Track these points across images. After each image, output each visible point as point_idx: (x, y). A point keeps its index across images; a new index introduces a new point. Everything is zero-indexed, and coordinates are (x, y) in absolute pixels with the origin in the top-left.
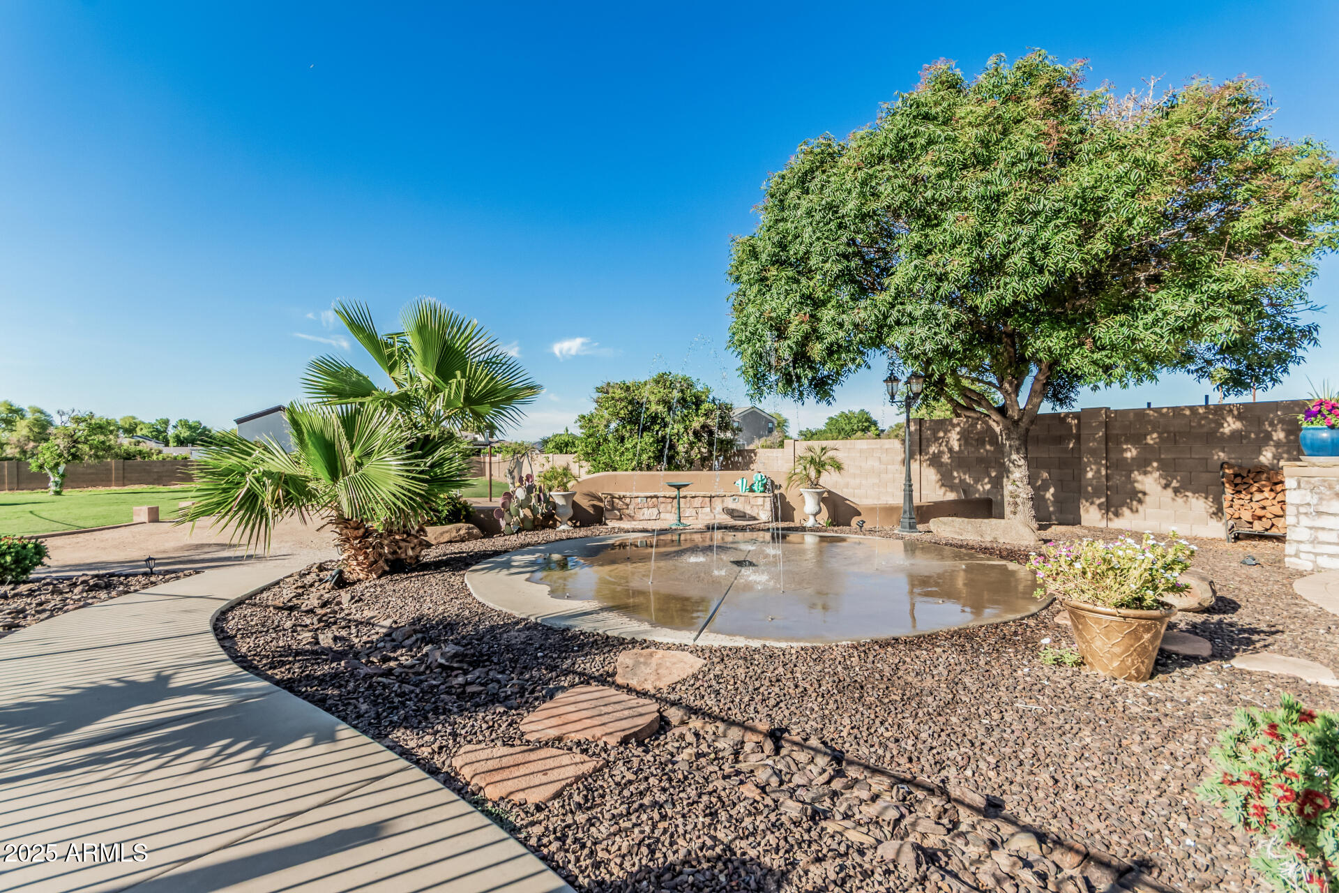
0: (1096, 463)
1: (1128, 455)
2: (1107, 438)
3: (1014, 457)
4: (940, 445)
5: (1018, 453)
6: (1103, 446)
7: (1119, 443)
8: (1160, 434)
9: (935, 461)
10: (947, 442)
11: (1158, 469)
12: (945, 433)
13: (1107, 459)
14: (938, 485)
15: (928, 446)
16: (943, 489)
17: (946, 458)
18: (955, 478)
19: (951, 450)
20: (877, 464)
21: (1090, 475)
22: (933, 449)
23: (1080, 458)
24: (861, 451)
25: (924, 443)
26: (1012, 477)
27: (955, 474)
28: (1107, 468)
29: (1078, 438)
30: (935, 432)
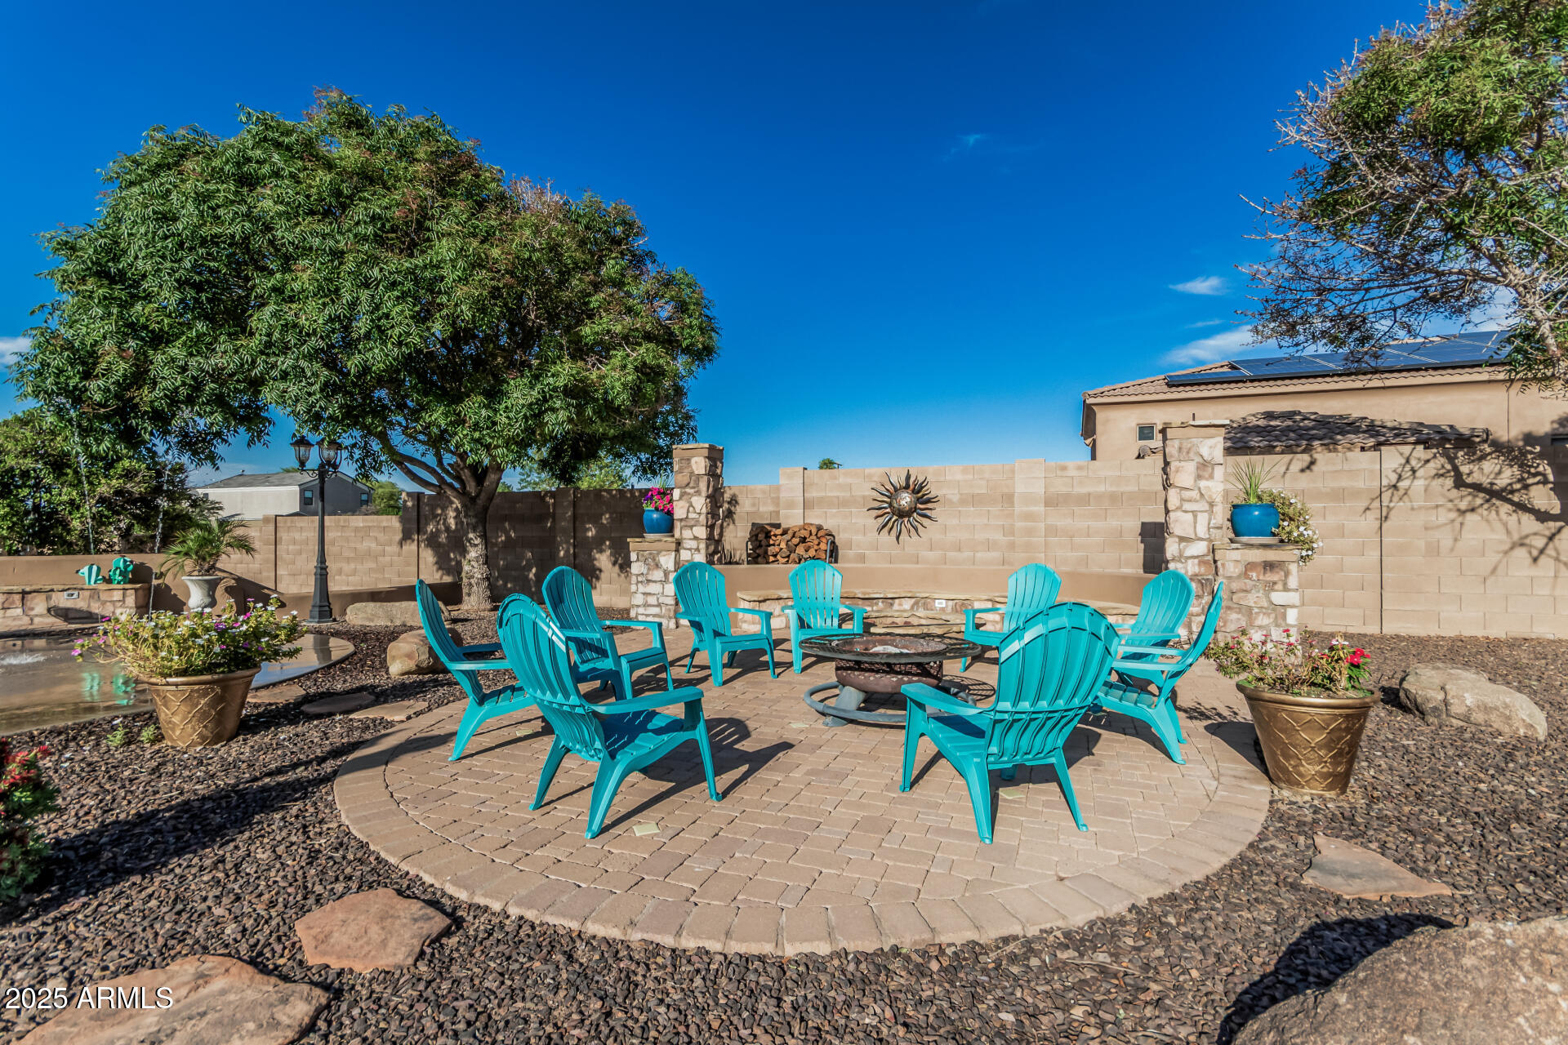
0: (567, 542)
1: (590, 534)
2: (575, 517)
3: (471, 535)
4: (438, 523)
5: (474, 531)
6: (571, 525)
7: (584, 523)
8: (611, 514)
9: (433, 542)
10: (445, 520)
11: (610, 548)
12: (443, 510)
13: (575, 539)
14: (435, 568)
15: (427, 524)
16: (440, 573)
17: (443, 538)
18: (451, 560)
19: (448, 529)
20: (373, 545)
21: (562, 553)
22: (431, 528)
23: (555, 537)
24: (357, 529)
25: (423, 521)
26: (468, 557)
27: (452, 555)
28: (575, 547)
29: (553, 516)
30: (433, 509)
